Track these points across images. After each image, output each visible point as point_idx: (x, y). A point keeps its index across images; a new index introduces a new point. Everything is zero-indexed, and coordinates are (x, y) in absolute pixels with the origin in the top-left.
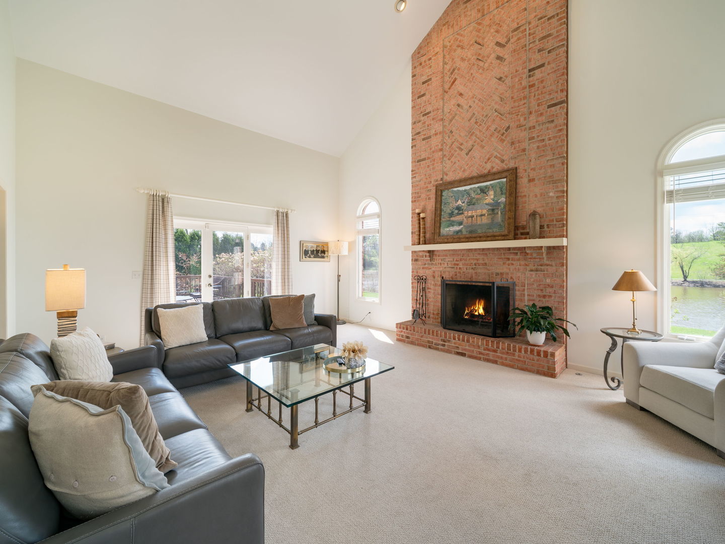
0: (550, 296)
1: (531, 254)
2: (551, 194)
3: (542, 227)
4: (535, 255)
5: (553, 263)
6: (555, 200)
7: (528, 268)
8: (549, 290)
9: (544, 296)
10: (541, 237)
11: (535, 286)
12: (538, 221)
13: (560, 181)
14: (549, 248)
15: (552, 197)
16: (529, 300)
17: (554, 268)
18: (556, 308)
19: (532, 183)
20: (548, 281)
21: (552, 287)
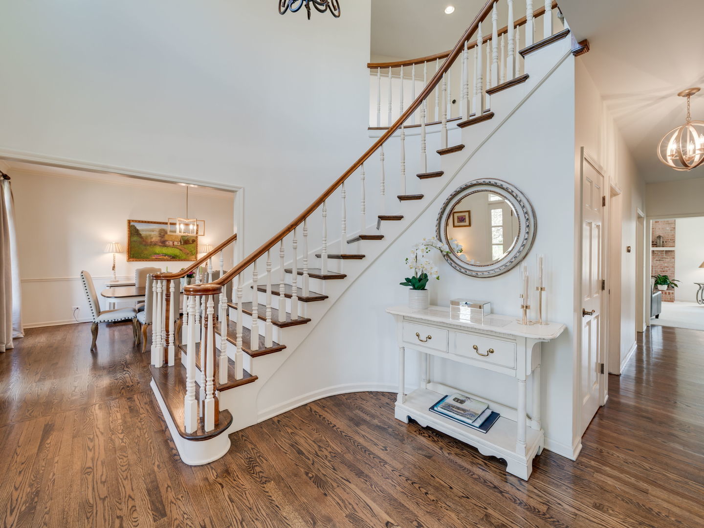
0: (667, 271)
1: (658, 253)
2: (668, 229)
3: (663, 242)
4: (659, 254)
5: (669, 257)
6: (670, 231)
7: (655, 259)
8: (666, 268)
9: (664, 271)
10: (663, 247)
11: (659, 267)
12: (661, 240)
13: (672, 223)
14: (666, 251)
15: (668, 230)
16: (655, 273)
17: (669, 259)
18: (670, 276)
19: (657, 223)
20: (666, 265)
21: (668, 267)
